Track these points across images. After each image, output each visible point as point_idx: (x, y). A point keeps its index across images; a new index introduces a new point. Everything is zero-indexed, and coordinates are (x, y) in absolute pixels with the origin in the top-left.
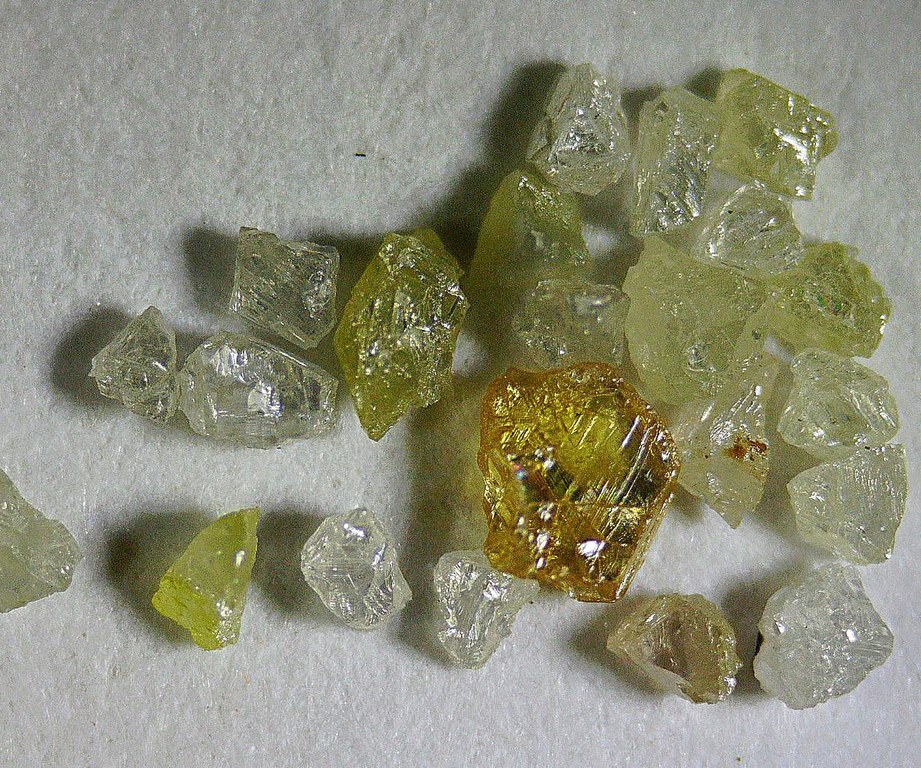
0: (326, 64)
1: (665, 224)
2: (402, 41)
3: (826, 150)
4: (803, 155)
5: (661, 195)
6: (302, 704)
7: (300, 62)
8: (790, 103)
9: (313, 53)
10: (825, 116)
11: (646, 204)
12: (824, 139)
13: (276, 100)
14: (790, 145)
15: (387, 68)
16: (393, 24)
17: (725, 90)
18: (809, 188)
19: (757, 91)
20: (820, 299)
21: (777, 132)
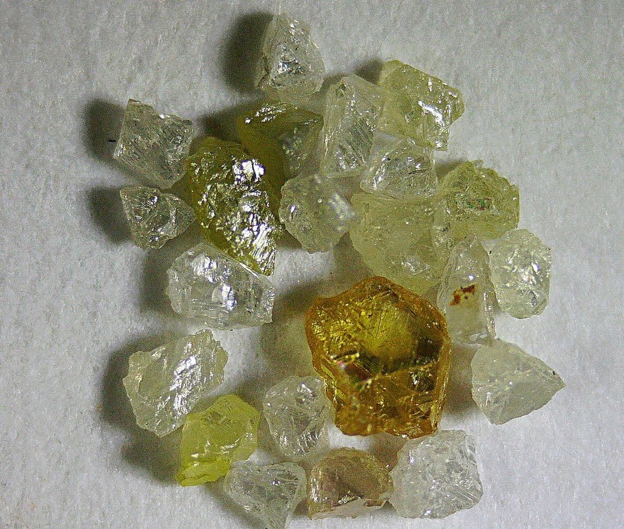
0: (88, 77)
1: (344, 167)
2: (140, 61)
3: (456, 114)
4: (439, 118)
5: (341, 147)
6: (72, 522)
7: (70, 76)
8: (430, 83)
9: (79, 71)
10: (454, 91)
11: (331, 153)
12: (454, 106)
13: (53, 103)
14: (430, 112)
15: (130, 80)
16: (135, 50)
17: (384, 75)
18: (445, 142)
19: (407, 76)
20: (469, 203)
21: (420, 103)
